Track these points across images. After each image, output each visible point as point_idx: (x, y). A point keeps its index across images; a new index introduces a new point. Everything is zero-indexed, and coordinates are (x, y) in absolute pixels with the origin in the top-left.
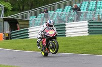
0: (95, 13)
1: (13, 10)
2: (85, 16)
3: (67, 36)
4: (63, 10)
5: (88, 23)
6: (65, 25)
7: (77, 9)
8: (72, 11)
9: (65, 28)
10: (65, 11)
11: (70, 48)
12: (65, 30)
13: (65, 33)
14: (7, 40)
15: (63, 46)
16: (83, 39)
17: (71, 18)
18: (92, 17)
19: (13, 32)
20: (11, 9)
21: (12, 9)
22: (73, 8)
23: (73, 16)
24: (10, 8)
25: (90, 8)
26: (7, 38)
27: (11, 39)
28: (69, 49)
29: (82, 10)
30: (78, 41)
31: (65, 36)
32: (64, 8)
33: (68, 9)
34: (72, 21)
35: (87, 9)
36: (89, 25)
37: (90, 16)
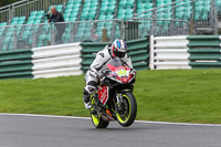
0: (96, 25)
2: (74, 31)
3: (35, 77)
4: (27, 20)
5: (80, 48)
6: (32, 53)
7: (57, 18)
8: (46, 22)
9: (31, 59)
10: (30, 23)
11: (42, 102)
12: (32, 64)
13: (32, 70)
15: (27, 98)
16: (70, 84)
17: (43, 36)
18: (89, 34)
22: (48, 16)
23: (47, 33)
25: (85, 14)
28: (40, 105)
29: (67, 20)
30: (60, 88)
31: (32, 76)
32: (28, 16)
33: (37, 17)
34: (47, 43)
35: (79, 17)
36: (83, 53)
37: (85, 31)
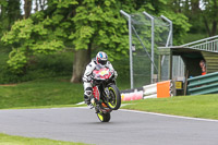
1: (193, 31)
14: (180, 97)
19: (192, 78)
20: (188, 29)
21: (191, 28)
24: (187, 27)
26: (179, 93)
27: (188, 94)
